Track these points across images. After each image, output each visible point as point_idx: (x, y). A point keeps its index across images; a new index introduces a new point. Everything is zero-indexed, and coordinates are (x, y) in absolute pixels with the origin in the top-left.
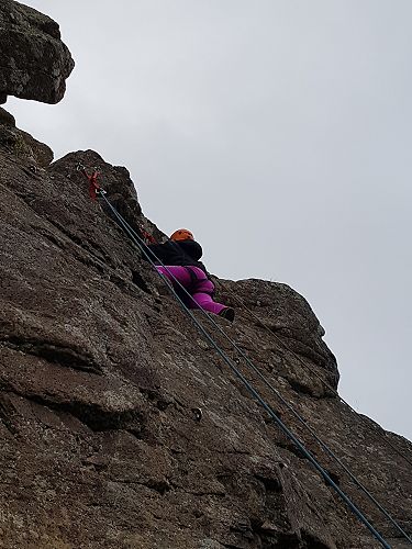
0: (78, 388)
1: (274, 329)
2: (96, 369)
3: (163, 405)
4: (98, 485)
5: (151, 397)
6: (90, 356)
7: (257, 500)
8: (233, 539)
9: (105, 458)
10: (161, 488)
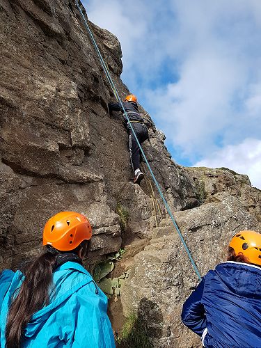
0: (43, 17)
1: (108, 48)
2: (50, 14)
3: (70, 39)
4: (43, 51)
5: (67, 34)
6: (49, 8)
7: (91, 82)
8: (81, 87)
9: (47, 45)
10: (63, 62)
